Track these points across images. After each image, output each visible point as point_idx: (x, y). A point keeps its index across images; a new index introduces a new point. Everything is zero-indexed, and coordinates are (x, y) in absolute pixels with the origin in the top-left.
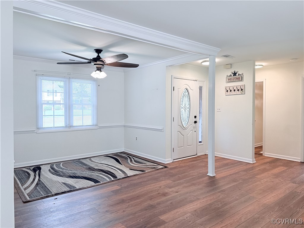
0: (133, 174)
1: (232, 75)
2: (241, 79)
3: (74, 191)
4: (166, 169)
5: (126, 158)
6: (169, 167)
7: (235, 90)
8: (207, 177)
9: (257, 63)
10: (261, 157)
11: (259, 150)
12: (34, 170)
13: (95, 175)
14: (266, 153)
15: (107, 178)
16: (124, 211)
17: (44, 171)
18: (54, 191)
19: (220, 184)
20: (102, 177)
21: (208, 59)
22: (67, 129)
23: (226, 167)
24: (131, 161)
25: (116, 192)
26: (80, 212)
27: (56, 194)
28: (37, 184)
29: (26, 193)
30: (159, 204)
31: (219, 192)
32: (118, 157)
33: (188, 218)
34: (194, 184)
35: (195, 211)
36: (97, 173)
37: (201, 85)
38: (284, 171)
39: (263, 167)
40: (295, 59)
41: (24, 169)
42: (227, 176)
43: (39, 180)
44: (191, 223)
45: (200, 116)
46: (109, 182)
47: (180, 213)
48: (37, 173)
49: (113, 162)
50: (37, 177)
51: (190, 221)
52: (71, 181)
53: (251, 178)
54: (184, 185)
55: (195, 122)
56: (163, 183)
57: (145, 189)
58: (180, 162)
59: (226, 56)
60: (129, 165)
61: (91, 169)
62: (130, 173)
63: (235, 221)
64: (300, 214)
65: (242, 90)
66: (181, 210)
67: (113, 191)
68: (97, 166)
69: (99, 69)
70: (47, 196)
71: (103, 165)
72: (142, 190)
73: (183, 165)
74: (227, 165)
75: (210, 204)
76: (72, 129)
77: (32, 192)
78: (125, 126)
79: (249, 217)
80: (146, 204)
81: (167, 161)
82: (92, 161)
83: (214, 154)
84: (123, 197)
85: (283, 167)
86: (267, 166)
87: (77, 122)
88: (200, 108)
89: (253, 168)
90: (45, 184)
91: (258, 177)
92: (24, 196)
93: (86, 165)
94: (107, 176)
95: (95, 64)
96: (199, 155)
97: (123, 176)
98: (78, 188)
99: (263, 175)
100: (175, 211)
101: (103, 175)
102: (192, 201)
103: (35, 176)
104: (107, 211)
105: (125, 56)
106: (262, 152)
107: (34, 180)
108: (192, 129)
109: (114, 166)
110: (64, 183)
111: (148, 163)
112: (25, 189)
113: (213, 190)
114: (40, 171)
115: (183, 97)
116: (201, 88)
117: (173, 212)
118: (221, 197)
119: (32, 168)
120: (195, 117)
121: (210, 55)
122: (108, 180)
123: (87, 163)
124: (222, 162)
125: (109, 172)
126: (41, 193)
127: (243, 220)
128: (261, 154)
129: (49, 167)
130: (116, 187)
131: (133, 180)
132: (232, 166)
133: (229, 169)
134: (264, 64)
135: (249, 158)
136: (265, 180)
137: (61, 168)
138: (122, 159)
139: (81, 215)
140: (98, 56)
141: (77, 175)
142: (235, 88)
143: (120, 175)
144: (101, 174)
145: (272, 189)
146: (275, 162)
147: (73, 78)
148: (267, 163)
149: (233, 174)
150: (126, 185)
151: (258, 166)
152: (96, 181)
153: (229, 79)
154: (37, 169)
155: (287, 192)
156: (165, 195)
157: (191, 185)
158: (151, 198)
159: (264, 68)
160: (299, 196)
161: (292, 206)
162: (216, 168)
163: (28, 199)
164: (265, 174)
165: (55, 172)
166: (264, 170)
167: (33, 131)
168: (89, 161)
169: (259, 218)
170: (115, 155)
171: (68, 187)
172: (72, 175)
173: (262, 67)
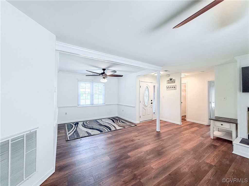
0: (119, 129)
1: (170, 80)
2: (174, 82)
3: (90, 136)
4: (136, 127)
5: (118, 120)
6: (138, 125)
7: (173, 88)
8: (156, 132)
9: (182, 74)
10: (185, 122)
11: (185, 117)
12: (75, 125)
13: (101, 128)
14: (188, 119)
15: (106, 130)
16: (111, 149)
17: (79, 125)
18: (81, 136)
19: (162, 136)
20: (104, 129)
21: (156, 72)
22: (91, 106)
23: (166, 126)
24: (120, 121)
25: (109, 138)
26: (90, 148)
27: (82, 137)
28: (75, 132)
29: (68, 136)
30: (129, 146)
31: (161, 140)
32: (114, 119)
33: (142, 155)
34: (149, 135)
35: (147, 151)
36: (103, 127)
37: (154, 85)
38: (197, 130)
39: (186, 127)
40: (203, 71)
41: (71, 124)
42: (166, 131)
43: (76, 130)
44: (143, 158)
45: (154, 100)
46: (107, 132)
47: (138, 152)
48: (76, 126)
49: (111, 122)
50: (76, 128)
51: (143, 157)
52: (90, 131)
53: (179, 133)
54: (144, 135)
55: (152, 103)
56: (133, 134)
57: (124, 137)
58: (143, 123)
59: (166, 71)
60: (118, 124)
61: (101, 125)
62: (118, 128)
63: (168, 159)
64: (205, 157)
65: (175, 87)
66: (140, 150)
67: (108, 137)
68: (103, 123)
69: (104, 78)
70: (77, 138)
71: (107, 123)
72: (122, 138)
73: (144, 124)
74: (167, 125)
75: (155, 148)
76: (93, 105)
77: (71, 136)
78: (118, 104)
79: (175, 157)
80: (122, 145)
81: (137, 122)
82: (102, 121)
83: (160, 118)
84: (112, 141)
85: (197, 128)
86: (188, 127)
87: (96, 102)
88: (154, 96)
89: (180, 128)
90: (78, 132)
91: (183, 133)
92: (67, 137)
93: (99, 123)
94: (107, 129)
95: (102, 76)
96: (153, 119)
97: (114, 129)
98: (92, 134)
99: (185, 132)
100: (136, 150)
101: (105, 128)
102: (146, 145)
103: (75, 127)
104: (102, 148)
105: (115, 71)
106: (186, 119)
107: (74, 129)
108: (150, 106)
109: (111, 124)
110: (87, 132)
111: (128, 123)
112: (69, 134)
113: (158, 139)
114: (78, 125)
115: (145, 91)
116: (154, 86)
117: (135, 151)
118: (161, 143)
119: (74, 123)
120: (152, 101)
121: (157, 71)
122: (107, 131)
123: (99, 122)
124: (164, 124)
125: (108, 127)
126: (75, 136)
127: (172, 158)
128: (185, 120)
129: (82, 123)
130: (110, 135)
131: (119, 132)
132: (169, 126)
133: (168, 128)
134: (186, 74)
135: (178, 122)
136: (187, 135)
137: (87, 124)
138: (115, 120)
139: (90, 150)
140: (104, 72)
141: (93, 128)
142: (171, 87)
143: (113, 129)
144: (104, 128)
145: (190, 140)
146: (193, 124)
147: (94, 82)
148: (188, 125)
149: (169, 131)
150: (115, 134)
151: (183, 127)
152: (101, 131)
153: (168, 82)
154: (77, 124)
155: (198, 143)
156: (133, 141)
157: (147, 136)
158: (126, 142)
159: (186, 77)
160: (205, 145)
161: (201, 152)
162: (160, 127)
163: (69, 139)
164: (187, 131)
165: (84, 126)
166: (186, 129)
167: (76, 106)
168: (101, 121)
169: (181, 158)
170: (113, 118)
171: (88, 134)
172: (91, 128)
173: (185, 76)
